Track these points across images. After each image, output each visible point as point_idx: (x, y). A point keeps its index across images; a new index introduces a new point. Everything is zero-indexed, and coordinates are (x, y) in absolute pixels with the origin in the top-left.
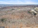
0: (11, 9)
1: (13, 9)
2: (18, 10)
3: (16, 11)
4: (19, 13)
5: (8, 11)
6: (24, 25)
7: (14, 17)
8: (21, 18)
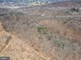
1: (76, 8)
5: (60, 13)
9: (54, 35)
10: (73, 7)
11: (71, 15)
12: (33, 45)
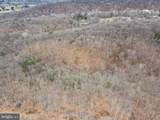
0: (73, 14)
1: (83, 14)
2: (102, 20)
3: (94, 25)
4: (102, 39)
6: (118, 108)
7: (77, 58)
8: (108, 67)
9: (57, 69)
10: (77, 12)
11: (78, 26)
12: (20, 105)
